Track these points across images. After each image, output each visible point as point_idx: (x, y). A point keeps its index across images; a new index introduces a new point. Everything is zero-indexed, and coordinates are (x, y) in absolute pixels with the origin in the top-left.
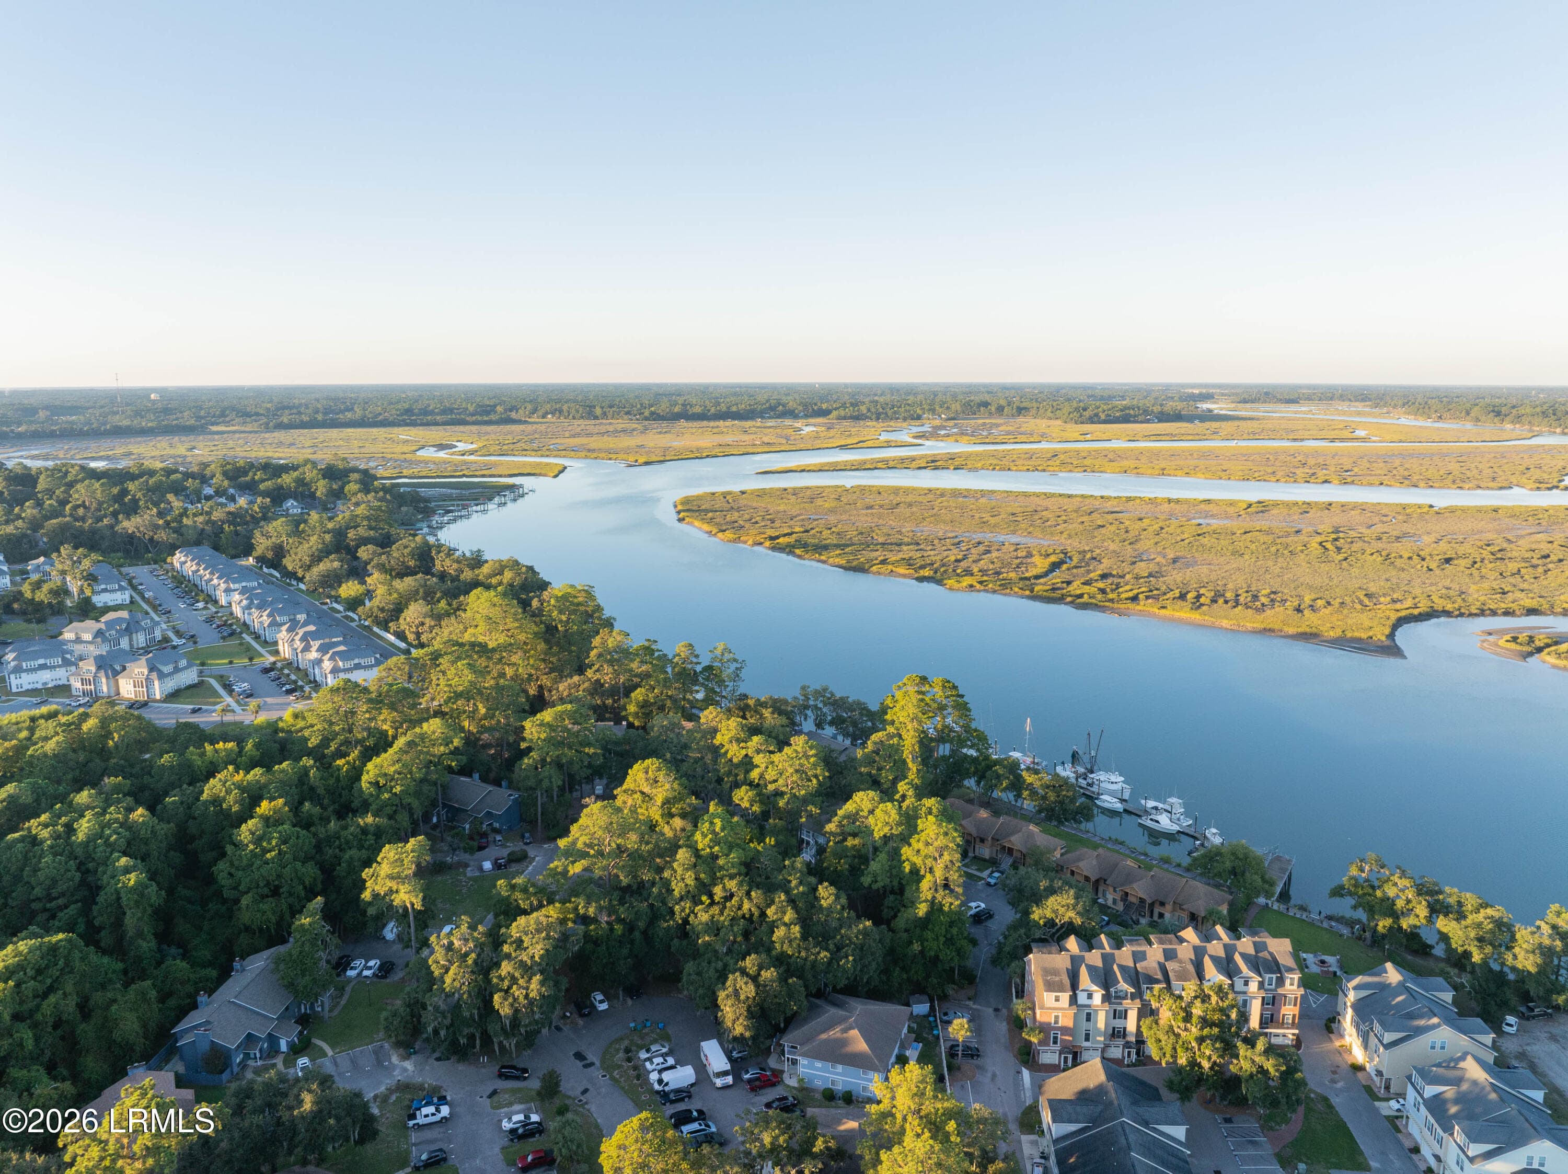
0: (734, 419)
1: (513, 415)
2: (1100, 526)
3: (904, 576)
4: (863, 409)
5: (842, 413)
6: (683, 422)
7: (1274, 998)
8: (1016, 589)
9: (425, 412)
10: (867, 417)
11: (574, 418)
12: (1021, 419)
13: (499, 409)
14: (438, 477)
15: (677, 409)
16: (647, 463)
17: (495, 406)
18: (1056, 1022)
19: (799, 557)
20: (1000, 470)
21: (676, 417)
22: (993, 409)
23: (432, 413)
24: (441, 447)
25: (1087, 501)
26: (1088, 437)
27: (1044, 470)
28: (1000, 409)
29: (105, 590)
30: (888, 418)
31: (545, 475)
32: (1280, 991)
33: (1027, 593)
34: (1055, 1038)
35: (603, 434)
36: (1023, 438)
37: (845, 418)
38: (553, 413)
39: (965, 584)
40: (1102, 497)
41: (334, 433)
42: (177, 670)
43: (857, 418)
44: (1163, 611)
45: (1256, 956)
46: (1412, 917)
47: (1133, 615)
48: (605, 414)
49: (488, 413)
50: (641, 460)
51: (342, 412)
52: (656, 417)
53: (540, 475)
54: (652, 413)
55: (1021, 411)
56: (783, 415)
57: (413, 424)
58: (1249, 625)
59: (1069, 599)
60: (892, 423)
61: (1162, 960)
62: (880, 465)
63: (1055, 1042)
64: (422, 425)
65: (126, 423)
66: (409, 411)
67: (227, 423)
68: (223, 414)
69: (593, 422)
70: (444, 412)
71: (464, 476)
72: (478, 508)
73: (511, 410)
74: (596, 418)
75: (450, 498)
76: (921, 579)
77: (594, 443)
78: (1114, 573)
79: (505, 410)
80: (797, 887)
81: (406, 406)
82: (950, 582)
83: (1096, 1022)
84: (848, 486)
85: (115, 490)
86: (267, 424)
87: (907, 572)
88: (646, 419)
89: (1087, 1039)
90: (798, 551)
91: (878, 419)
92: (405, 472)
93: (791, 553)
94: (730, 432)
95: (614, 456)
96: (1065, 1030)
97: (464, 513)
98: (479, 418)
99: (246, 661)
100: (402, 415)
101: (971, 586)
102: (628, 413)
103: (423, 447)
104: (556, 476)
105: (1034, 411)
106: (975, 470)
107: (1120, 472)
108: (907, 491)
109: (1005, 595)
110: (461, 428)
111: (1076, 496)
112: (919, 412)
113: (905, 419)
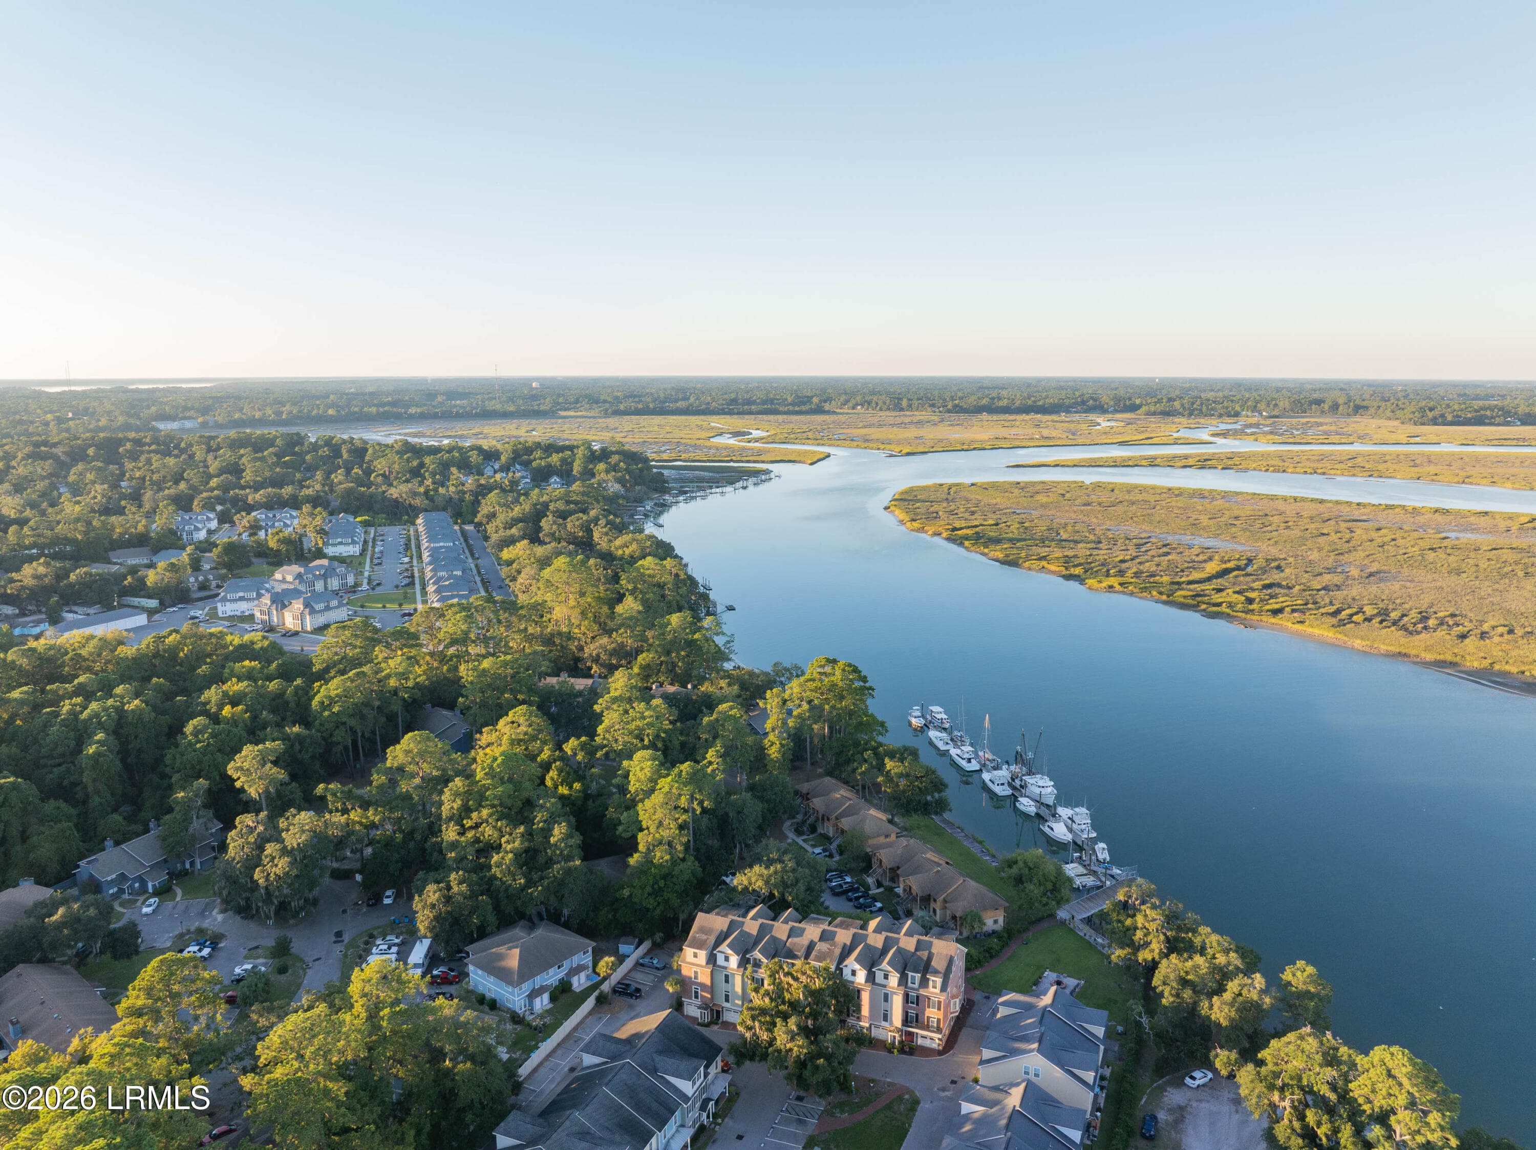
0: (1037, 412)
1: (827, 407)
2: (1323, 534)
3: (1053, 573)
4: (1177, 404)
5: (1153, 409)
6: (985, 416)
7: (918, 997)
8: (1154, 593)
9: (749, 402)
10: (1179, 414)
11: (881, 410)
12: (1357, 418)
13: (815, 400)
14: (709, 461)
15: (984, 402)
16: (908, 454)
17: (812, 397)
18: (696, 978)
19: (967, 548)
20: (1274, 471)
21: (979, 410)
22: (1326, 407)
23: (754, 403)
24: (736, 434)
25: (1342, 508)
26: (1418, 440)
27: (1324, 474)
28: (1335, 407)
29: (341, 543)
30: (1201, 414)
31: (804, 462)
32: (922, 992)
33: (1164, 597)
34: (696, 993)
35: (893, 425)
36: (1335, 439)
37: (1154, 414)
38: (862, 405)
39: (1104, 584)
40: (1358, 504)
41: (658, 420)
42: (328, 608)
43: (1167, 414)
44: (1299, 627)
45: (914, 954)
46: (1147, 951)
47: (1262, 627)
48: (910, 406)
49: (804, 403)
50: (904, 452)
51: (677, 401)
52: (959, 410)
53: (800, 462)
54: (956, 406)
55: (1359, 409)
56: (1090, 410)
57: (730, 413)
58: (1383, 648)
59: (1204, 606)
60: (1202, 421)
61: (816, 940)
62: (1144, 463)
63: (696, 997)
64: (738, 413)
65: (498, 407)
66: (734, 401)
67: (576, 409)
68: (577, 402)
69: (898, 413)
70: (764, 402)
71: (731, 461)
72: (718, 490)
73: (825, 402)
74: (902, 410)
75: (701, 480)
76: (1068, 577)
77: (875, 433)
78: (1284, 583)
79: (820, 401)
80: (539, 823)
81: (733, 396)
82: (1090, 582)
83: (733, 985)
84: (1088, 482)
85: (415, 463)
86: (607, 410)
87: (1057, 569)
88: (949, 411)
89: (727, 1000)
90: (967, 543)
91: (1190, 414)
92: (684, 456)
93: (961, 544)
94: (1022, 425)
95: (882, 447)
96: (703, 986)
97: (702, 493)
98: (791, 408)
99: (396, 606)
100: (728, 404)
101: (1111, 587)
102: (933, 406)
103: (721, 434)
104: (812, 464)
105: (1372, 411)
106: (1246, 470)
107: (1412, 478)
108: (1143, 489)
109: (1141, 598)
110: (771, 417)
111: (1330, 501)
112: (1238, 408)
113: (1220, 416)
